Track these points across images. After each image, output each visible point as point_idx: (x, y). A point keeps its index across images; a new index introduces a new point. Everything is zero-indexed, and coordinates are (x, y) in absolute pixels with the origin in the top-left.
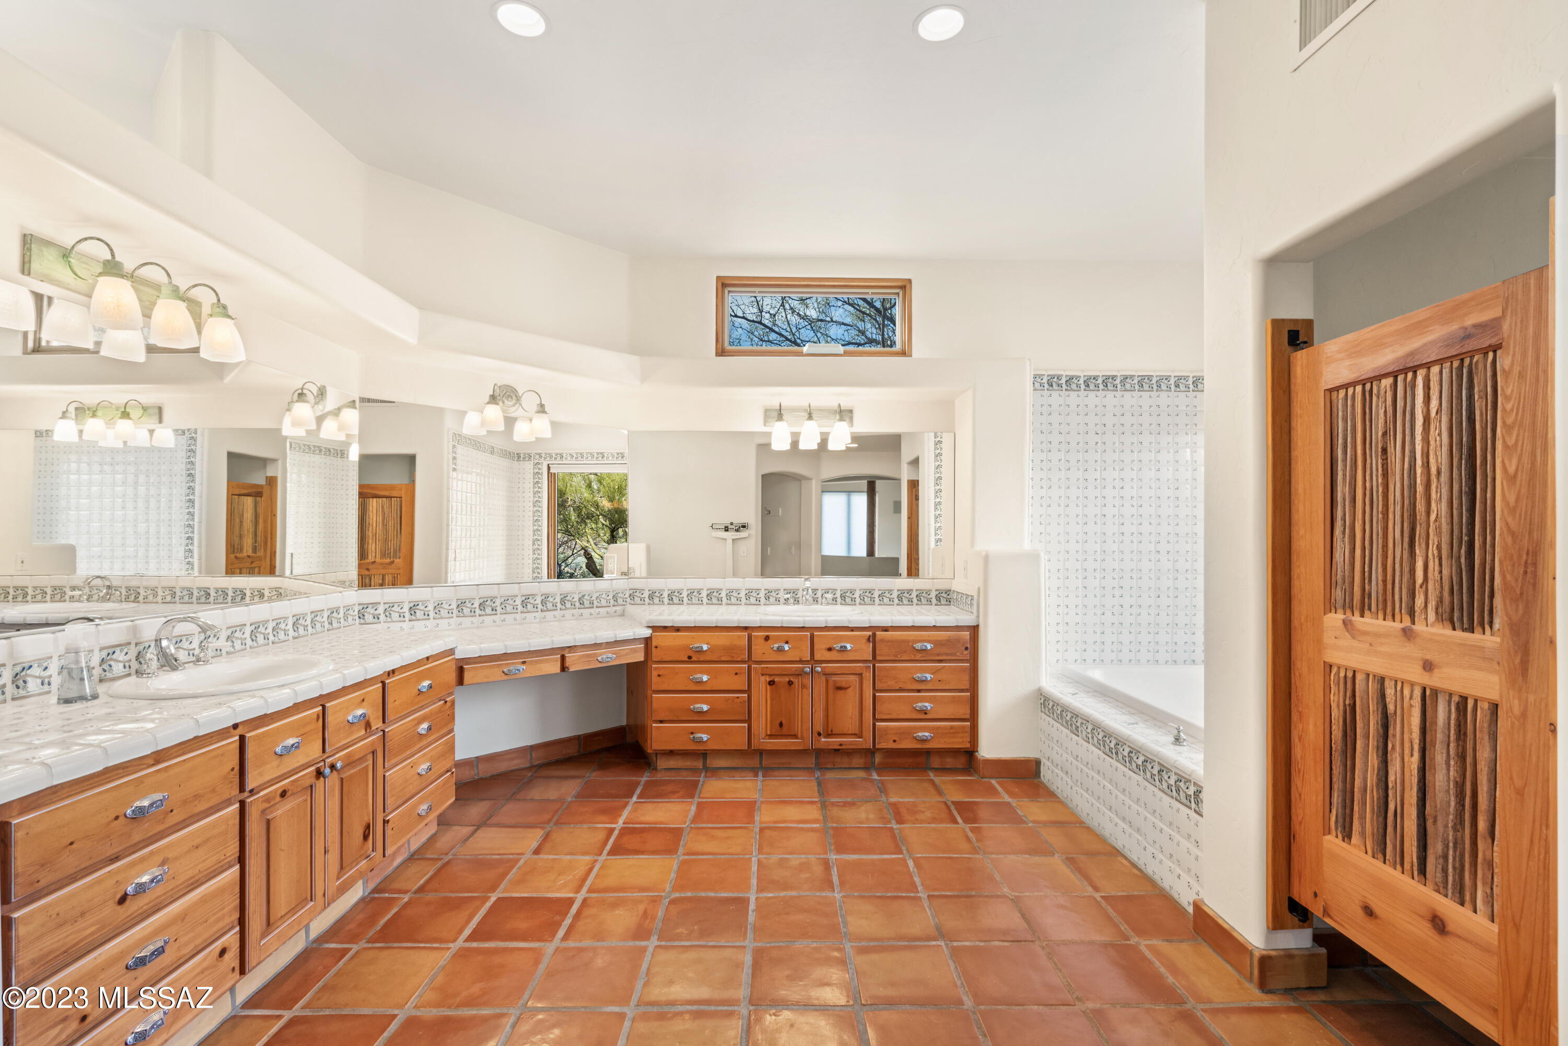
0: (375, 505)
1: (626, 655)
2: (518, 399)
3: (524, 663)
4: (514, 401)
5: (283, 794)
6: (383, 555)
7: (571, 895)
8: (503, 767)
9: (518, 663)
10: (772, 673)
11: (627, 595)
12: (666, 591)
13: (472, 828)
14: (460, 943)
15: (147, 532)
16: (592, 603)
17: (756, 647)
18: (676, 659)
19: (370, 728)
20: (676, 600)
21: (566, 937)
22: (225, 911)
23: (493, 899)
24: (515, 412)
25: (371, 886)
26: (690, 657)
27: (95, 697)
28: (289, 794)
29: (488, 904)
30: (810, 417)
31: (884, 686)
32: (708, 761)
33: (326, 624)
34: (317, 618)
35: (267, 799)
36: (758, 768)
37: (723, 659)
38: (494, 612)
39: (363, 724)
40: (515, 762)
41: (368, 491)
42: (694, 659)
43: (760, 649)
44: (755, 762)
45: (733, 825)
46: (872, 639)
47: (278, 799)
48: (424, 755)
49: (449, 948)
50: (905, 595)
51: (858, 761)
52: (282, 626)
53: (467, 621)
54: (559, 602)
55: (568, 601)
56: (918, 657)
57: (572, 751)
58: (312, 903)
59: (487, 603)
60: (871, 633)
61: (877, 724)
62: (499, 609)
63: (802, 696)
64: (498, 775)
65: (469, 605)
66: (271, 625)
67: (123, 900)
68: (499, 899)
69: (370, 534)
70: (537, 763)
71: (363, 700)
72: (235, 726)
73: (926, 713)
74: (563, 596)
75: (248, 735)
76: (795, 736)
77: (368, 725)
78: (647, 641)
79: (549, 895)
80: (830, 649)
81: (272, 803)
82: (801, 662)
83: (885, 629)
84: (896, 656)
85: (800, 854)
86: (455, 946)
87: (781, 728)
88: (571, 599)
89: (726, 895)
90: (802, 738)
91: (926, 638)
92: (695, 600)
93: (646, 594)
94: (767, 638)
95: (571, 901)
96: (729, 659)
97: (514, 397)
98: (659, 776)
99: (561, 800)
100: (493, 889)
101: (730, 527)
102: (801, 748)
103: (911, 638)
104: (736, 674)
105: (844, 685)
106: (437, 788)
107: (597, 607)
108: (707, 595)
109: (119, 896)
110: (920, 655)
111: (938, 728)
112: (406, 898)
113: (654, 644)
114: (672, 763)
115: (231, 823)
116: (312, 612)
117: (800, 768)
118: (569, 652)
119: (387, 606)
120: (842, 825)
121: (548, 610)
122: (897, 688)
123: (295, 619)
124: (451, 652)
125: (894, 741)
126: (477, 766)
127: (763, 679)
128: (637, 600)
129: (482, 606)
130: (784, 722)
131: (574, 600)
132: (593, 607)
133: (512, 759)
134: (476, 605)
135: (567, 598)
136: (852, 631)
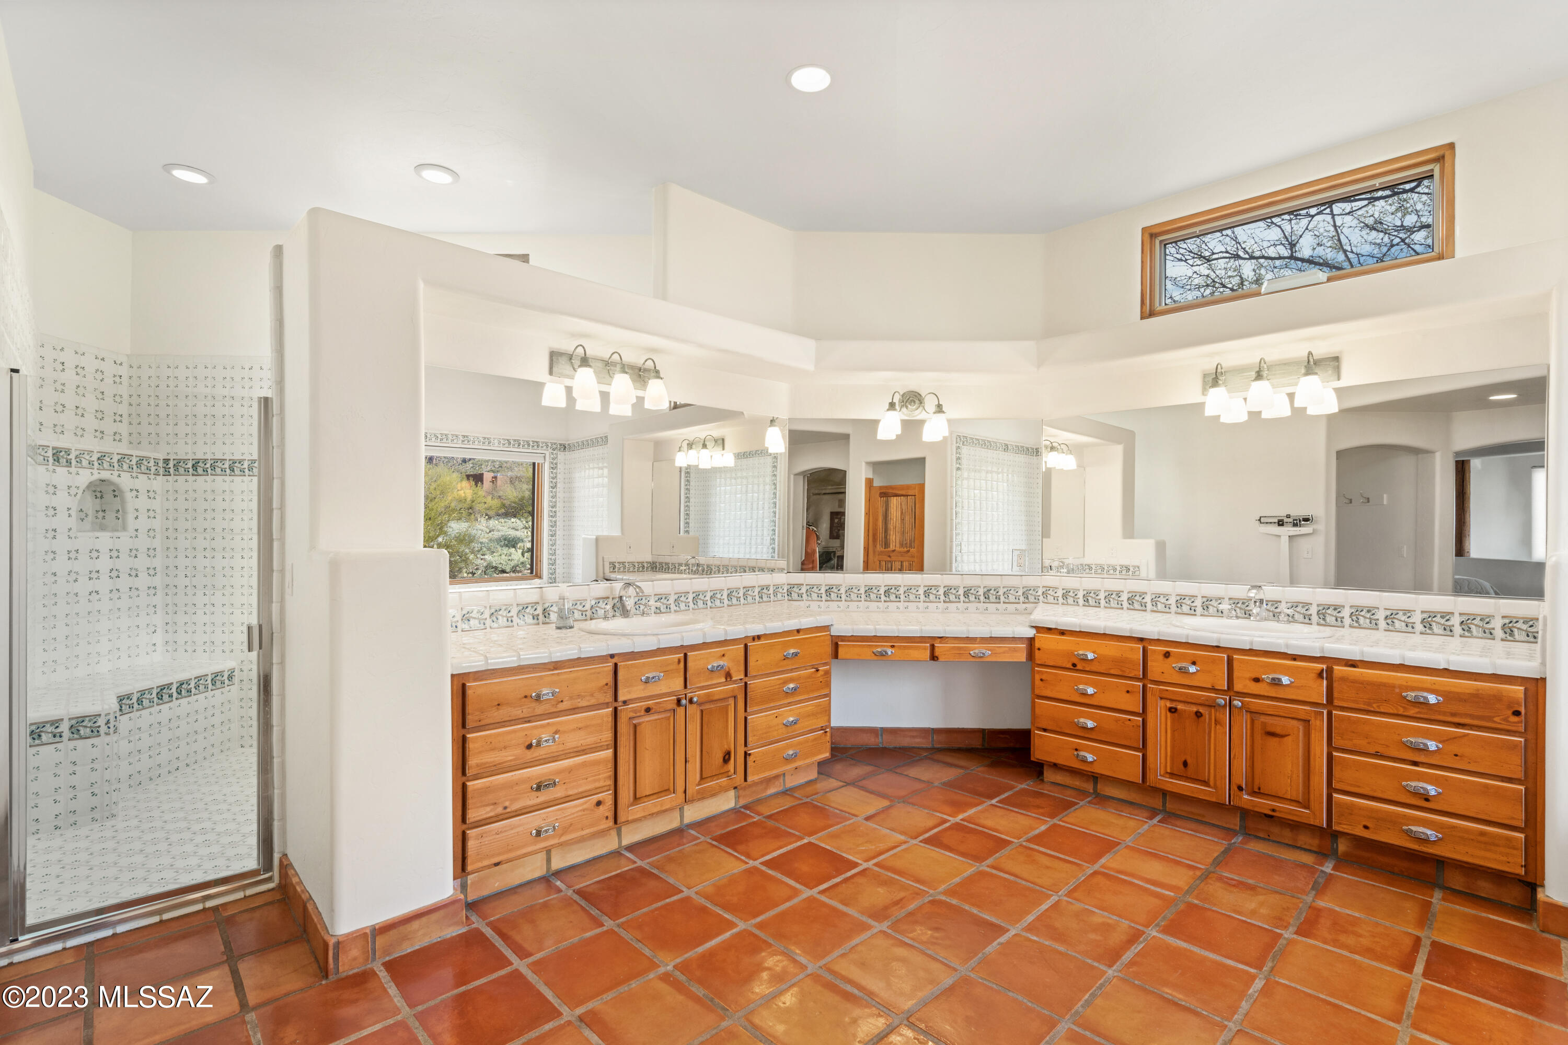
0: (895, 503)
1: (1004, 653)
2: (921, 402)
3: (893, 647)
4: (917, 405)
5: (648, 710)
6: (902, 545)
7: (859, 861)
8: (906, 742)
9: (887, 646)
10: (1174, 698)
11: (1040, 593)
12: (1081, 591)
13: (842, 784)
14: (757, 863)
15: (751, 527)
16: (998, 598)
17: (1154, 664)
18: (1059, 664)
19: (731, 678)
20: (1092, 602)
21: (822, 892)
22: (600, 776)
23: (805, 841)
24: (919, 415)
25: (742, 802)
26: (1074, 665)
27: (571, 627)
28: (652, 711)
29: (799, 844)
30: (1259, 376)
31: (1348, 745)
32: (1099, 786)
33: (757, 598)
34: (749, 593)
35: (634, 711)
36: (1160, 810)
37: (1112, 672)
38: (898, 599)
39: (723, 673)
40: (918, 740)
41: (891, 491)
42: (1079, 667)
43: (1157, 667)
44: (1157, 803)
45: (1067, 858)
46: (1327, 675)
47: (643, 713)
48: (791, 710)
49: (747, 863)
50: (1438, 619)
51: (1305, 839)
52: (719, 596)
53: (873, 605)
54: (962, 595)
55: (972, 594)
56: (1412, 712)
57: (976, 743)
58: (674, 795)
59: (892, 591)
60: (1324, 667)
61: (1335, 795)
62: (902, 597)
63: (1215, 733)
64: (900, 748)
65: (875, 591)
66: (709, 595)
67: (529, 747)
68: (810, 843)
69: (891, 526)
70: (939, 746)
71: (723, 655)
72: (612, 656)
73: (1427, 800)
74: (966, 589)
75: (619, 664)
76: (1206, 783)
77: (728, 675)
78: (1031, 641)
79: (844, 855)
80: (1257, 680)
81: (638, 714)
82: (1213, 689)
83: (1352, 664)
84: (1369, 704)
85: (1113, 914)
86: (752, 863)
87: (1184, 769)
88: (975, 592)
89: (988, 918)
90: (1215, 787)
91: (1429, 686)
92: (1113, 604)
93: (1060, 593)
94: (1167, 655)
95: (856, 865)
96: (1120, 673)
97: (917, 402)
98: (1046, 789)
99: (929, 783)
100: (811, 834)
101: (1286, 520)
102: (1214, 800)
103: (1397, 682)
104: (1128, 692)
105: (1278, 730)
106: (807, 741)
107: (1004, 603)
108: (1128, 599)
109: (527, 744)
110: (1417, 710)
111: (1454, 827)
112: (757, 818)
113: (1037, 645)
114: (1059, 778)
115: (605, 719)
116: (744, 588)
117: (1213, 825)
118: (940, 643)
119: (808, 587)
120: (1206, 906)
121: (950, 602)
122: (1373, 752)
123: (729, 591)
124: (827, 628)
125: (1366, 827)
126: (882, 735)
127: (1162, 703)
128: (1050, 599)
129: (887, 593)
130: (1189, 761)
131: (978, 594)
132: (1000, 603)
133: (914, 737)
134: (882, 591)
135: (971, 592)
136: (1295, 659)
